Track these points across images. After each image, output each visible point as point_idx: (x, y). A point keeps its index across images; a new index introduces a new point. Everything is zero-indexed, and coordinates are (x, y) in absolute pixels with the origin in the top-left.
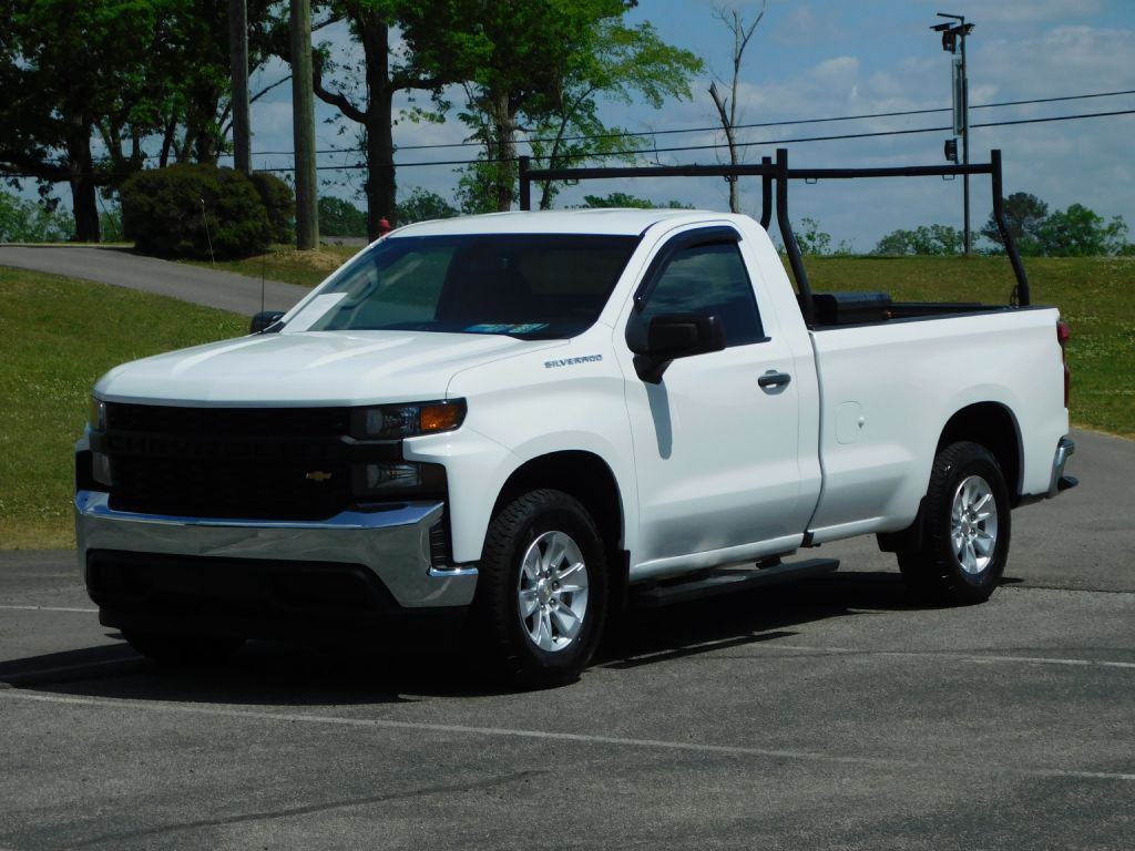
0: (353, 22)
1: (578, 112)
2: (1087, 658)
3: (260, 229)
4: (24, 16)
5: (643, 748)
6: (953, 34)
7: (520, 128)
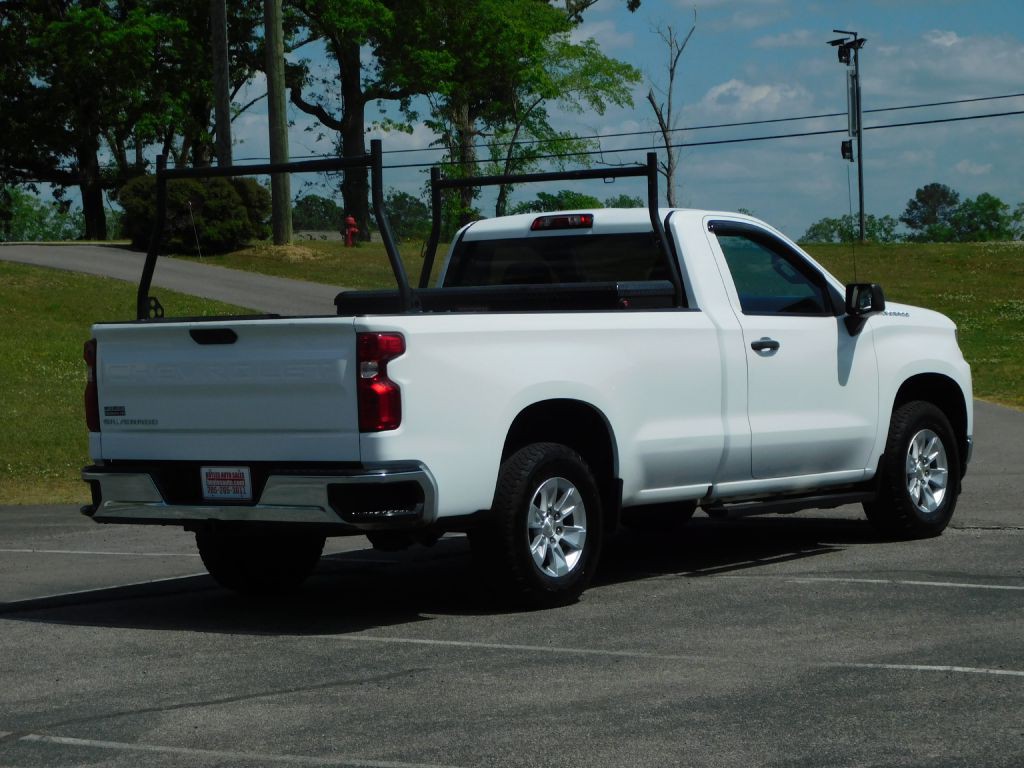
0: (330, 41)
1: (531, 119)
2: (888, 578)
3: (241, 227)
4: (37, 39)
5: (510, 651)
6: (847, 49)
7: (479, 133)
